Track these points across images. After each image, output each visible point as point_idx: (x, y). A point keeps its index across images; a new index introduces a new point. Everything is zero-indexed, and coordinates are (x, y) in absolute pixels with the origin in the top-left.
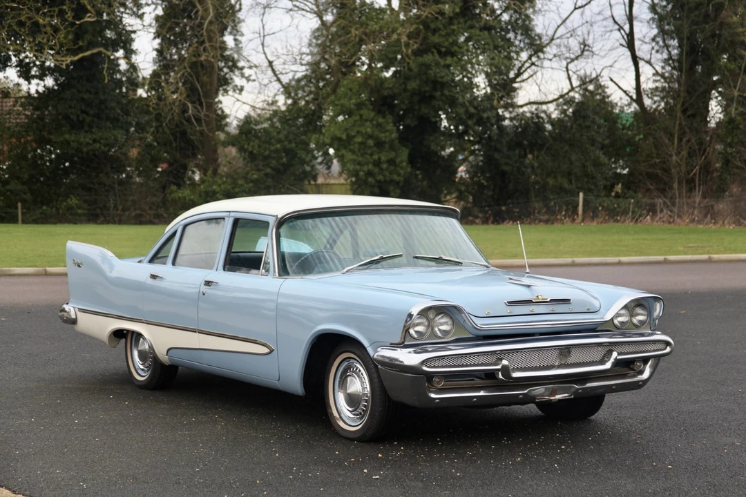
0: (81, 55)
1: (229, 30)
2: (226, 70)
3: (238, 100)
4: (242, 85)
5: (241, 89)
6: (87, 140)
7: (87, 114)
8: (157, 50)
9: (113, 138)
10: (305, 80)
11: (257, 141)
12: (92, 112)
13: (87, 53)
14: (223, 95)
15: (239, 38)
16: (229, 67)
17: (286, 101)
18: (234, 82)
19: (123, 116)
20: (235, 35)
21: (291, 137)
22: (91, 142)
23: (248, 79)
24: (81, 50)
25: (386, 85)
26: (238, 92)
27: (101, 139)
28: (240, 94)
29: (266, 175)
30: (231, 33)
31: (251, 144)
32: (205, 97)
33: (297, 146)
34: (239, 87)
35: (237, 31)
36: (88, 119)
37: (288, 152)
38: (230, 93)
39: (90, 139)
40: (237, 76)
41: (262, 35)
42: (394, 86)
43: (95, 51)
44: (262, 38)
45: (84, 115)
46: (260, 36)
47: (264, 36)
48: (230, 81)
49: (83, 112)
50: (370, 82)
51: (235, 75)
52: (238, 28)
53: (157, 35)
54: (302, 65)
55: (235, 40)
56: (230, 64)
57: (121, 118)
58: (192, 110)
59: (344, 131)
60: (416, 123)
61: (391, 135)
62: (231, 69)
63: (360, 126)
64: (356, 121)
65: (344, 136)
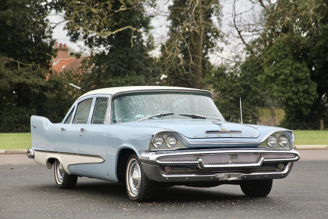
0: (117, 31)
1: (214, 12)
2: (212, 38)
3: (219, 56)
4: (222, 46)
5: (222, 50)
6: (122, 82)
7: (122, 66)
8: (169, 27)
9: (138, 80)
10: (258, 42)
11: (225, 81)
12: (124, 66)
13: (121, 29)
14: (211, 54)
15: (220, 17)
16: (214, 36)
17: (246, 56)
18: (217, 45)
19: (144, 67)
20: (218, 16)
21: (247, 79)
22: (125, 82)
23: (226, 43)
24: (117, 27)
25: (302, 42)
26: (219, 51)
27: (131, 81)
28: (221, 52)
29: (231, 101)
30: (215, 15)
31: (221, 82)
32: (192, 54)
33: (251, 84)
34: (221, 48)
35: (219, 13)
36: (122, 69)
37: (245, 87)
38: (215, 52)
39: (124, 81)
40: (219, 41)
41: (234, 14)
42: (307, 43)
43: (126, 28)
44: (234, 17)
45: (120, 67)
46: (233, 16)
47: (235, 16)
48: (215, 44)
49: (119, 65)
50: (292, 40)
51: (218, 40)
52: (220, 12)
53: (170, 18)
54: (250, 32)
55: (218, 19)
56: (215, 34)
57: (143, 69)
58: (183, 62)
59: (273, 72)
60: (322, 66)
61: (306, 74)
62: (216, 37)
63: (283, 68)
64: (281, 65)
65: (273, 75)
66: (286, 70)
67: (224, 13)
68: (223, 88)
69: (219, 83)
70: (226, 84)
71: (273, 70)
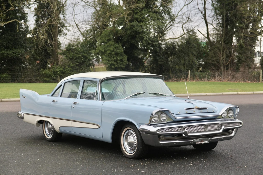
0: (8, 22)
3: (65, 38)
4: (66, 32)
5: (66, 34)
8: (35, 20)
9: (20, 52)
10: (90, 31)
11: (72, 53)
12: (12, 43)
13: (11, 21)
14: (59, 36)
16: (61, 26)
17: (83, 38)
18: (63, 31)
19: (24, 44)
20: (64, 15)
21: (85, 52)
23: (68, 30)
24: (8, 20)
25: (119, 32)
26: (65, 35)
27: (16, 52)
29: (76, 65)
30: (62, 14)
32: (54, 37)
33: (87, 55)
34: (65, 33)
35: (64, 13)
36: (11, 45)
37: (84, 56)
38: (62, 35)
39: (12, 52)
40: (65, 29)
42: (122, 33)
43: (14, 20)
45: (9, 44)
47: (74, 15)
48: (62, 31)
50: (114, 31)
51: (64, 29)
53: (35, 15)
54: (89, 25)
55: (64, 16)
57: (23, 45)
58: (49, 42)
59: (103, 49)
60: (129, 46)
61: (121, 51)
62: (62, 27)
63: (109, 47)
64: (108, 45)
65: (103, 51)
66: (111, 48)
67: (67, 13)
68: (71, 57)
69: (69, 54)
70: (73, 55)
71: (103, 48)
